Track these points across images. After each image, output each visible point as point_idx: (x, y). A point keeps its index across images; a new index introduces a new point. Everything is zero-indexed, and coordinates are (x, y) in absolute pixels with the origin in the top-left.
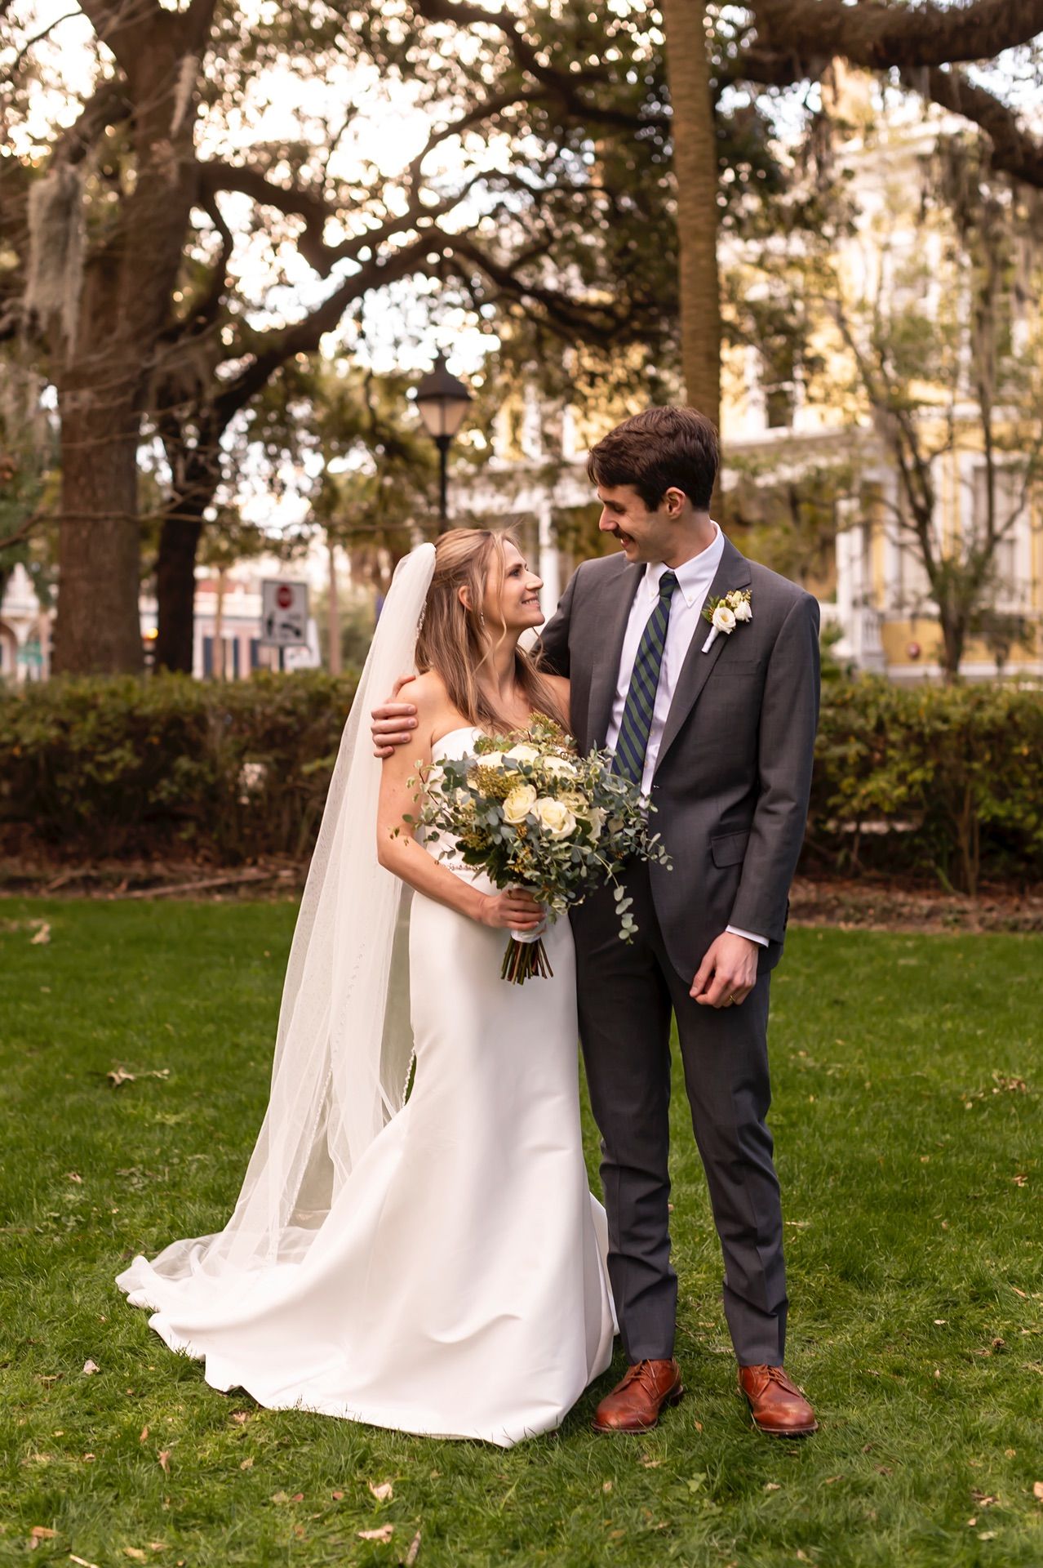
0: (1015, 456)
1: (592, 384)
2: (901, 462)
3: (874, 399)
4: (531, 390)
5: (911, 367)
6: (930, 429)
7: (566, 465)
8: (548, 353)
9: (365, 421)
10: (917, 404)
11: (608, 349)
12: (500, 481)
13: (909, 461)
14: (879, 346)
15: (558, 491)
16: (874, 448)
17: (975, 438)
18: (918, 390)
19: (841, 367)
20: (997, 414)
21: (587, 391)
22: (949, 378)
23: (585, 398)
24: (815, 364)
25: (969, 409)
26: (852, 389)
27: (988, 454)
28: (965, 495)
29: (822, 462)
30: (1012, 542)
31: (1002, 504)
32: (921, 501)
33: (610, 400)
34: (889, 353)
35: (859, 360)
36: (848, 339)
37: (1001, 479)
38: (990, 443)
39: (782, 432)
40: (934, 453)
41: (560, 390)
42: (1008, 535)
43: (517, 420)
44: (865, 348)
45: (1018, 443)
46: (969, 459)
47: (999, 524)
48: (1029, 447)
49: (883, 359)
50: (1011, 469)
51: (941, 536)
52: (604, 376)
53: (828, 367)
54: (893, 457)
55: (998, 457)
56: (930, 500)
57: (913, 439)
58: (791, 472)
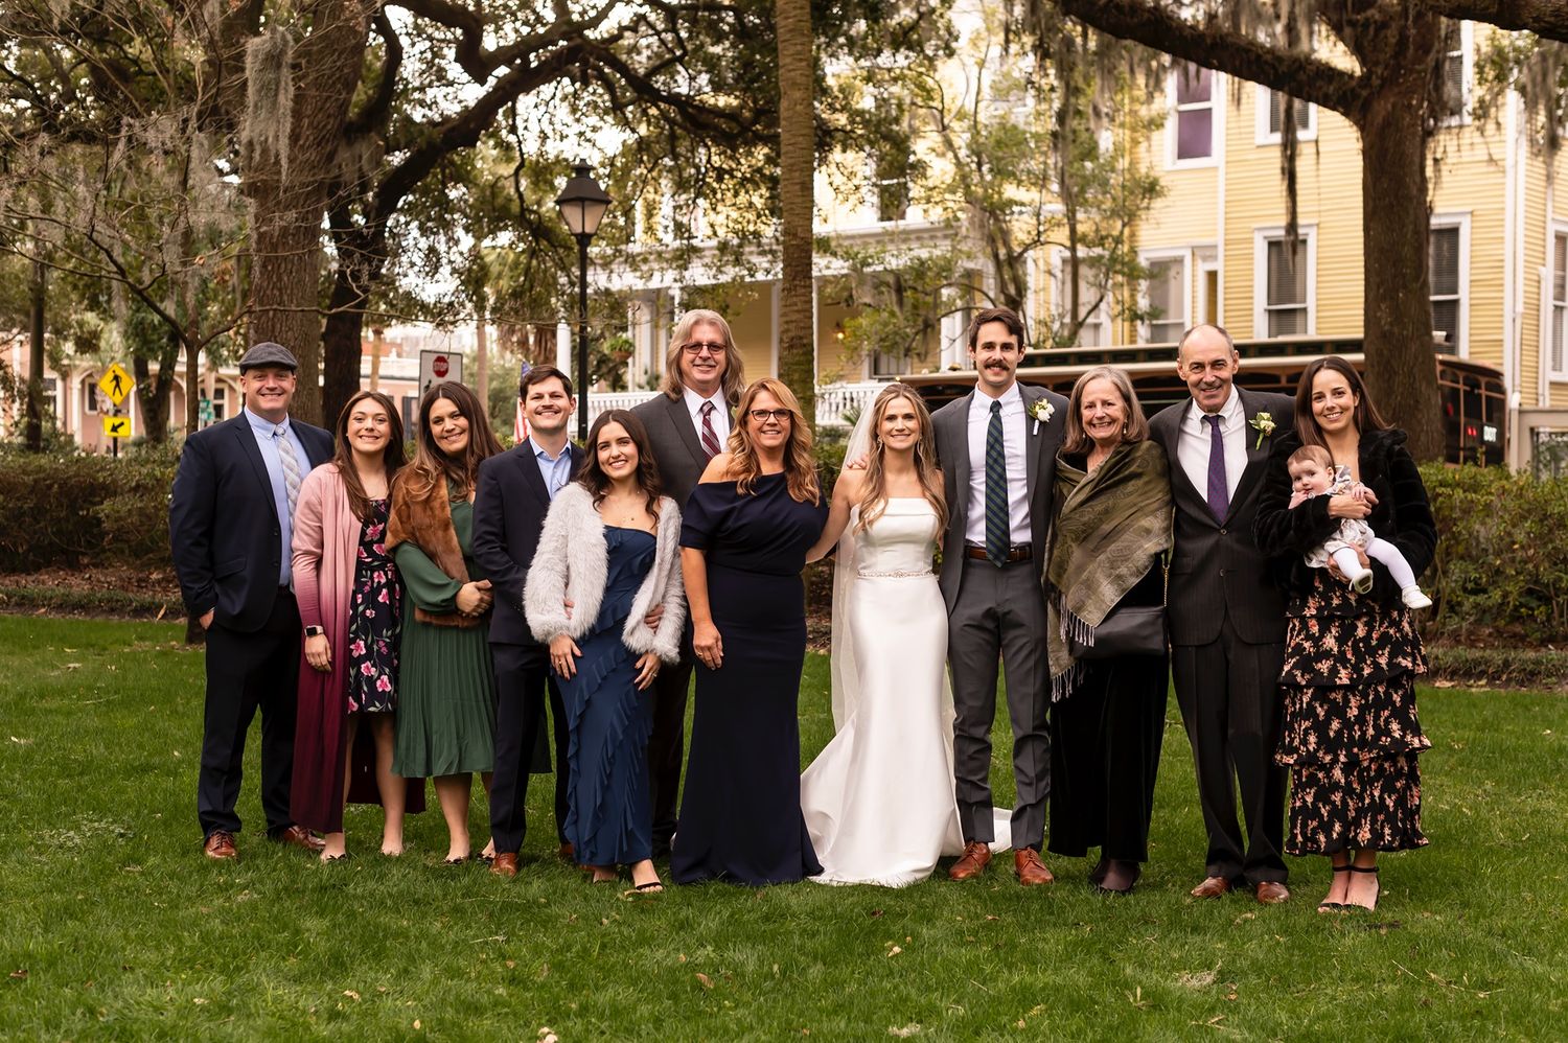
0: (1097, 251)
1: (720, 179)
2: (996, 256)
3: (970, 198)
4: (666, 183)
5: (1002, 173)
6: (1020, 227)
7: (695, 250)
8: (681, 150)
9: (515, 208)
10: (1011, 202)
11: (734, 149)
12: (632, 261)
13: (1002, 252)
14: (976, 151)
15: (687, 273)
16: (973, 243)
17: (1062, 235)
18: (1010, 191)
19: (941, 170)
20: (1080, 216)
21: (715, 185)
22: (1040, 181)
23: (714, 192)
24: (920, 168)
25: (1057, 208)
26: (952, 190)
27: (1073, 249)
28: (1053, 286)
29: (924, 254)
30: (1093, 325)
31: (1087, 295)
32: (1012, 290)
33: (736, 195)
34: (985, 158)
35: (959, 164)
36: (949, 144)
37: (1084, 270)
38: (1075, 238)
39: (889, 225)
40: (1027, 248)
41: (692, 186)
42: (1090, 320)
43: (650, 212)
44: (963, 153)
45: (1101, 241)
46: (1055, 255)
47: (1082, 312)
48: (1109, 243)
49: (980, 164)
50: (1094, 262)
52: (731, 172)
53: (929, 172)
54: (989, 250)
55: (1082, 252)
56: (1021, 289)
57: (1005, 235)
58: (896, 260)
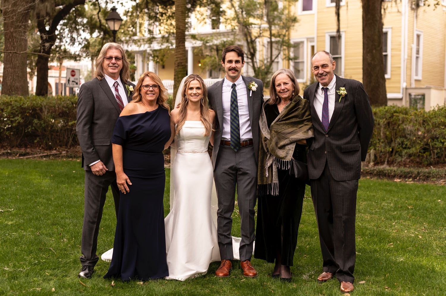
0: (278, 39)
1: (162, 16)
2: (247, 40)
3: (239, 22)
4: (146, 18)
5: (249, 14)
6: (255, 31)
7: (154, 38)
8: (150, 7)
9: (98, 24)
10: (252, 24)
11: (166, 6)
12: (135, 42)
13: (249, 39)
14: (241, 7)
15: (152, 45)
16: (240, 36)
17: (267, 34)
18: (251, 20)
19: (230, 14)
20: (273, 28)
21: (160, 18)
22: (261, 17)
23: (160, 20)
24: (224, 12)
25: (266, 26)
26: (234, 19)
27: (271, 38)
28: (265, 50)
29: (225, 39)
30: (278, 62)
31: (275, 52)
32: (252, 51)
33: (167, 21)
34: (244, 10)
35: (236, 11)
36: (233, 6)
37: (274, 45)
38: (271, 35)
39: (214, 31)
40: (256, 38)
41: (154, 18)
42: (276, 60)
43: (141, 25)
44: (237, 8)
45: (279, 36)
46: (266, 40)
47: (273, 58)
48: (282, 37)
49: (242, 12)
50: (277, 42)
51: (258, 61)
52: (165, 14)
53: (226, 14)
54: (245, 38)
55: (273, 39)
56: (255, 50)
57: (250, 34)
58: (217, 42)
